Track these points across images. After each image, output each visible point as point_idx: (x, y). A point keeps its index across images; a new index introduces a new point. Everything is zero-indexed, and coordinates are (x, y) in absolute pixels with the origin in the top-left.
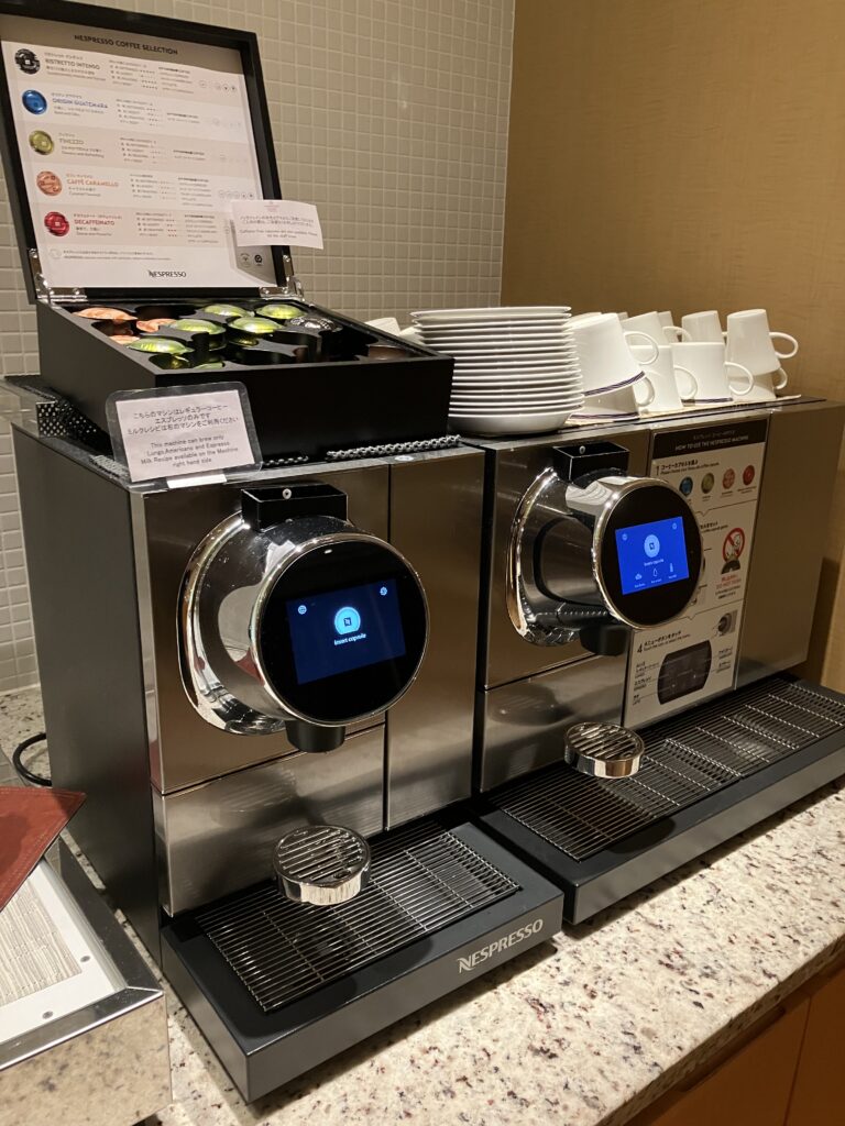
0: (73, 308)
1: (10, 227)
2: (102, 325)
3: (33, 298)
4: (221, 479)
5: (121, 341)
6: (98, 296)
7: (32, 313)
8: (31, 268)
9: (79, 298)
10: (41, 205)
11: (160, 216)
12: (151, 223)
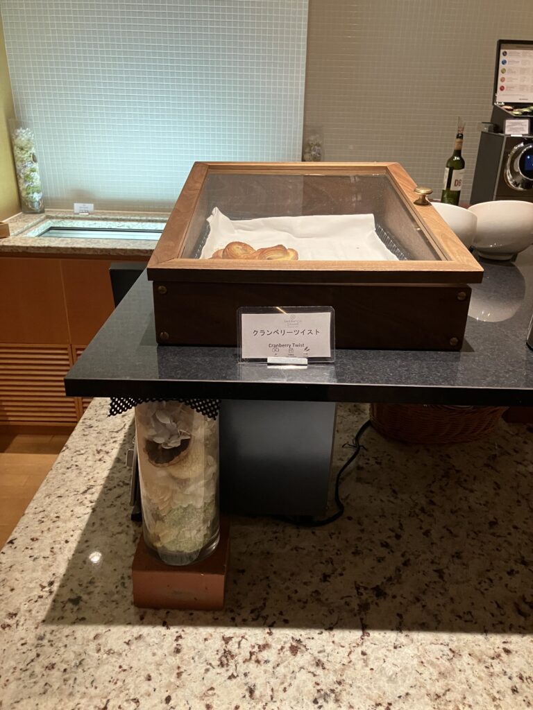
0: (502, 106)
1: (493, 88)
2: (507, 109)
3: (493, 104)
4: (521, 136)
5: (510, 112)
6: (506, 104)
7: (493, 107)
8: (495, 98)
9: (503, 104)
10: (500, 84)
11: (525, 86)
12: (522, 88)
